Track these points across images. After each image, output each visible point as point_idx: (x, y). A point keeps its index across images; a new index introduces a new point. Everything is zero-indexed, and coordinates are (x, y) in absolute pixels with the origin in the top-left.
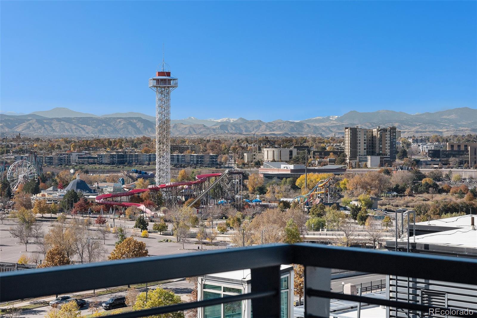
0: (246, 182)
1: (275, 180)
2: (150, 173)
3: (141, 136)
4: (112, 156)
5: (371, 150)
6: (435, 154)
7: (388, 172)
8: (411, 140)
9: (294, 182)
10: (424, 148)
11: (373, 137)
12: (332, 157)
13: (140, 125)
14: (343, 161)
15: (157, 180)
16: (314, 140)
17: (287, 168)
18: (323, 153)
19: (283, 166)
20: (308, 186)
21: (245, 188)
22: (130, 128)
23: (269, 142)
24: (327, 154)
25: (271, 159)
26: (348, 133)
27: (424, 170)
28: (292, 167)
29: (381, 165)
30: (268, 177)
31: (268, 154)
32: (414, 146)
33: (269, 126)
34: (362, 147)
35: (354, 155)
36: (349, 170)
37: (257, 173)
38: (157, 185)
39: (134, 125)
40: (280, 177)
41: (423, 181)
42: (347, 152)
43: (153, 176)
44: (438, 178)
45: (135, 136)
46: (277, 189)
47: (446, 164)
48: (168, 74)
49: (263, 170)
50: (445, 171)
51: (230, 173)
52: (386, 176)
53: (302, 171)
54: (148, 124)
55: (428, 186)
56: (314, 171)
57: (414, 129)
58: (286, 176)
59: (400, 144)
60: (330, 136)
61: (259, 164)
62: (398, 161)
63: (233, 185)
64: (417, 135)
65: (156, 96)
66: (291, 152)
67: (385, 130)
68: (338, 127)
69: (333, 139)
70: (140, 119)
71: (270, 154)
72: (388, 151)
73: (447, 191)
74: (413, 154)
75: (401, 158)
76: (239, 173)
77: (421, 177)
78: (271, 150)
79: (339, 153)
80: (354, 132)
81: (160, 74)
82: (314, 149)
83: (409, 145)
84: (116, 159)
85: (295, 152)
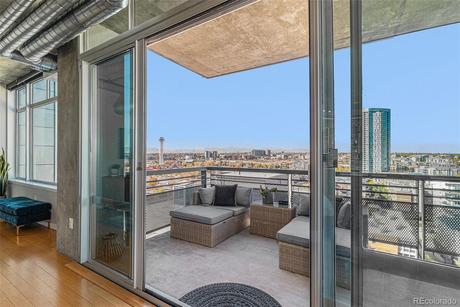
0: (182, 164)
1: (189, 163)
2: (158, 162)
3: (156, 153)
4: (148, 158)
5: (211, 156)
6: (225, 157)
7: (215, 161)
8: (220, 154)
9: (193, 164)
10: (223, 156)
11: (211, 153)
12: (202, 158)
13: (155, 150)
14: (204, 159)
15: (160, 163)
16: (198, 154)
17: (191, 160)
18: (200, 157)
19: (190, 160)
20: (196, 164)
21: (182, 165)
22: (153, 151)
23: (187, 154)
24: (201, 157)
25: (188, 158)
26: (206, 152)
27: (223, 161)
28: (193, 160)
29: (213, 160)
30: (187, 162)
31: (187, 157)
32: (221, 155)
33: (187, 151)
34: (209, 155)
35: (207, 157)
36: (206, 161)
37: (184, 161)
38: (160, 165)
39: (154, 150)
40: (190, 162)
41: (223, 163)
42: (206, 157)
43: (159, 162)
44: (226, 163)
45: (154, 152)
46: (189, 165)
47: (228, 159)
48: (163, 138)
49: (186, 161)
50: (228, 161)
51: (178, 162)
52: (215, 162)
53: (195, 161)
54: (158, 150)
55: (224, 164)
56: (198, 161)
57: (220, 151)
58: (192, 162)
59: (218, 155)
60: (202, 153)
61: (185, 159)
62: (217, 159)
63: (179, 164)
64: (221, 153)
65: (160, 143)
66: (192, 157)
67: (214, 152)
68: (203, 151)
69: (202, 154)
70: (155, 149)
71: (188, 157)
72: (215, 156)
73: (228, 166)
74: (220, 157)
75: (218, 158)
76: (180, 162)
77: (222, 162)
78: (188, 156)
79: (204, 157)
80: (207, 152)
81: (160, 138)
82: (198, 156)
83: (220, 155)
84: (149, 158)
85: (193, 156)
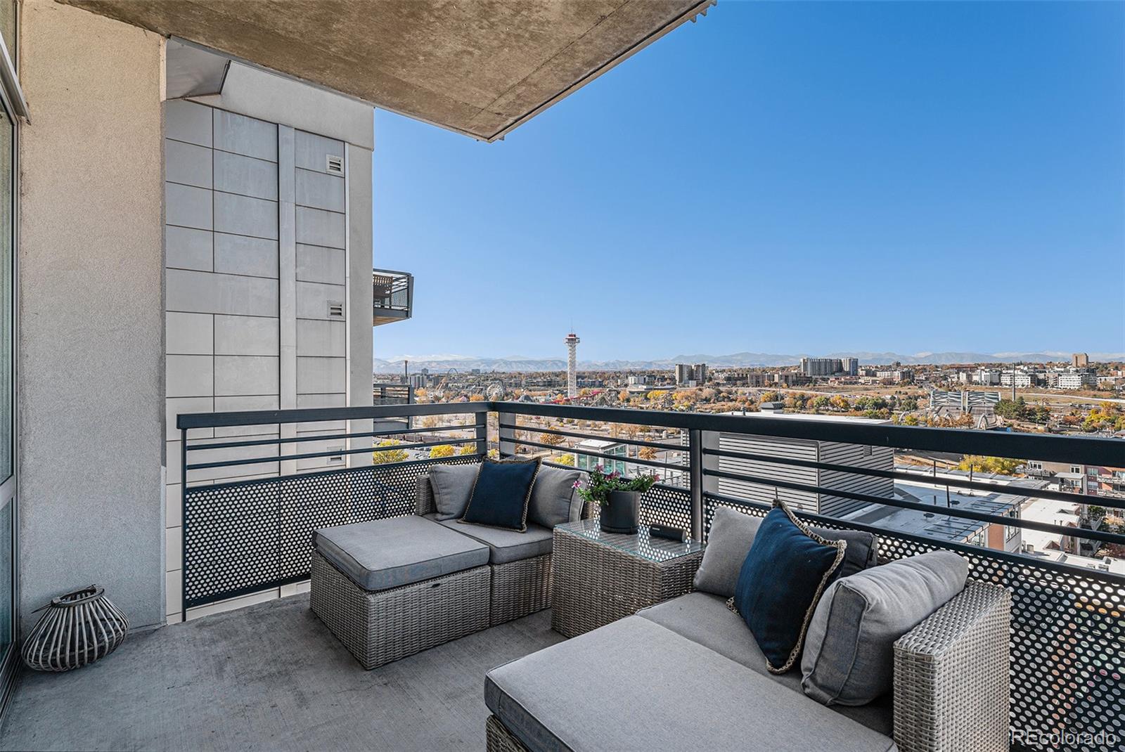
0: (619, 396)
1: (636, 394)
2: (565, 391)
3: (560, 370)
4: (545, 382)
5: (691, 377)
6: (728, 379)
7: (701, 390)
8: (714, 372)
9: (646, 395)
10: (722, 376)
11: (692, 370)
12: (668, 381)
13: (560, 364)
14: (675, 384)
15: (569, 394)
16: (658, 371)
17: (643, 388)
18: (663, 379)
19: (640, 387)
20: (654, 398)
21: (618, 399)
22: (555, 366)
23: (632, 373)
24: (666, 379)
25: (633, 382)
26: (677, 367)
27: (721, 388)
28: (645, 387)
29: (697, 386)
30: (632, 393)
31: (631, 380)
32: (716, 374)
33: (633, 364)
34: (686, 376)
35: (681, 380)
36: (678, 389)
37: (625, 391)
38: (569, 398)
39: (557, 364)
40: (639, 393)
41: (721, 395)
42: (677, 378)
43: (567, 392)
44: (730, 393)
45: (557, 370)
46: (637, 399)
47: (735, 384)
48: (575, 336)
49: (628, 389)
50: (734, 389)
51: (609, 391)
52: (700, 392)
53: (651, 389)
54: (564, 364)
55: (724, 397)
56: (658, 389)
57: (717, 365)
58: (642, 392)
59: (708, 374)
60: (668, 369)
61: (626, 386)
62: (706, 383)
63: (611, 397)
64: (718, 369)
65: (567, 348)
66: (645, 379)
67: (699, 366)
68: (672, 364)
69: (669, 371)
70: (560, 361)
71: (633, 380)
72: (701, 378)
73: (736, 400)
74: (715, 379)
75: (708, 382)
76: (615, 391)
77: (720, 392)
78: (633, 378)
79: (673, 379)
80: (681, 367)
81: (570, 336)
82: (658, 377)
83: (713, 374)
84: (546, 383)
85: (647, 378)
